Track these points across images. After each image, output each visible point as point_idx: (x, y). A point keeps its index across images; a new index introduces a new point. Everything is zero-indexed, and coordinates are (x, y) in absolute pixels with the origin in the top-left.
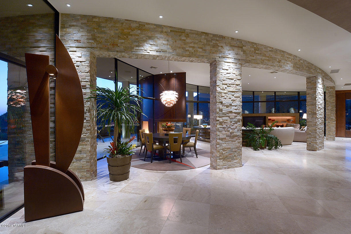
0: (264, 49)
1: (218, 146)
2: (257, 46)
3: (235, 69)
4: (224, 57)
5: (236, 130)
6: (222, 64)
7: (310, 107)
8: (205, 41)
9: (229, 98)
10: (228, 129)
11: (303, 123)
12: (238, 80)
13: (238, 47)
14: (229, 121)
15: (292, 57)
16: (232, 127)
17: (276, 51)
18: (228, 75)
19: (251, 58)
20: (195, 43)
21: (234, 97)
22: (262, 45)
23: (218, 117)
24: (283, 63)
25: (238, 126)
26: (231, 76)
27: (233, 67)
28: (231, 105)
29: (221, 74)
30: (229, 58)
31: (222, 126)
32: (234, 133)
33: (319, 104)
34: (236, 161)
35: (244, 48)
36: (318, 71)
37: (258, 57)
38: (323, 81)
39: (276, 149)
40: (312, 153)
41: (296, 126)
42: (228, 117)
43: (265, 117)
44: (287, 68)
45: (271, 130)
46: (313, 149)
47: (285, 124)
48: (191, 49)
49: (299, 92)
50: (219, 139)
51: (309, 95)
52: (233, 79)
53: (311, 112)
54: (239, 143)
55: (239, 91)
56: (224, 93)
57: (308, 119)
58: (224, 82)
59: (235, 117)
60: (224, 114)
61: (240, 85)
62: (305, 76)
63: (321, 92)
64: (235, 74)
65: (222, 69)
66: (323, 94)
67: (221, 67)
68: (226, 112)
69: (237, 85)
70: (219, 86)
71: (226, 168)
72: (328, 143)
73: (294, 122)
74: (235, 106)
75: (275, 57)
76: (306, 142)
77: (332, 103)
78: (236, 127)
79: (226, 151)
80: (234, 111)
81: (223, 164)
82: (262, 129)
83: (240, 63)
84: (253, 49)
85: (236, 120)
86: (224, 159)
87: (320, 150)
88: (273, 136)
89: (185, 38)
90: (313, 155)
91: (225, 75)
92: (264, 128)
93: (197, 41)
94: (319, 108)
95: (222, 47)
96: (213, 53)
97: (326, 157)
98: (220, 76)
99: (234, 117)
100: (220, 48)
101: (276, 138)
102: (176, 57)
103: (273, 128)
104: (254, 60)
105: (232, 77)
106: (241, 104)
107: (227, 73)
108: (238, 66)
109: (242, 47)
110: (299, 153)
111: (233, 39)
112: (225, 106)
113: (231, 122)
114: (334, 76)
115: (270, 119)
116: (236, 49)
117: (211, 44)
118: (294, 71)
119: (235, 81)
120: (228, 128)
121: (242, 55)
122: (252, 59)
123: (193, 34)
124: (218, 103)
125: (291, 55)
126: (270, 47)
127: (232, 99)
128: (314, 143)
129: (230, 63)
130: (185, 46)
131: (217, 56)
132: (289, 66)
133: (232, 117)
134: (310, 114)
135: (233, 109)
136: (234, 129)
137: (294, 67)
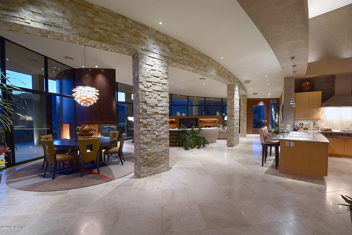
0: (191, 51)
1: (141, 151)
2: (184, 46)
3: (161, 66)
4: (148, 51)
5: (163, 133)
6: (145, 59)
7: (230, 110)
8: (123, 27)
9: (155, 98)
10: (153, 132)
11: (224, 124)
12: (164, 78)
13: (165, 43)
14: (154, 123)
15: (216, 65)
16: (158, 130)
17: (202, 55)
18: (153, 72)
19: (177, 57)
20: (108, 25)
21: (161, 97)
22: (190, 46)
23: (142, 118)
24: (209, 68)
25: (164, 128)
26: (156, 73)
27: (159, 64)
28: (156, 105)
29: (145, 69)
30: (154, 53)
31: (147, 128)
32: (160, 135)
33: (236, 108)
34: (162, 165)
35: (171, 45)
36: (236, 80)
37: (185, 58)
38: (239, 89)
39: (204, 147)
40: (231, 148)
41: (220, 126)
42: (153, 118)
43: (197, 119)
44: (212, 74)
45: (200, 130)
46: (231, 145)
47: (212, 125)
48: (101, 32)
49: (222, 99)
50: (144, 143)
51: (228, 100)
52: (159, 77)
53: (230, 114)
54: (165, 146)
55: (166, 91)
56: (149, 92)
57: (228, 120)
58: (148, 79)
59: (162, 118)
60: (149, 116)
61: (166, 84)
62: (226, 83)
63: (237, 98)
64: (161, 72)
65: (146, 64)
66: (239, 100)
67: (144, 61)
68: (151, 113)
69: (164, 84)
70: (142, 83)
71: (151, 175)
72: (242, 139)
73: (219, 123)
74: (162, 107)
75: (201, 61)
76: (226, 139)
77: (245, 108)
78: (163, 129)
79: (151, 156)
80: (160, 112)
81: (148, 171)
82: (193, 130)
83: (167, 61)
84: (180, 49)
85: (162, 121)
86: (149, 165)
87: (236, 145)
88: (201, 135)
89: (93, 16)
90: (231, 151)
91: (149, 72)
92: (194, 129)
93: (111, 24)
94: (236, 111)
95: (145, 38)
96: (134, 43)
97: (240, 152)
98: (144, 72)
99: (160, 119)
100: (142, 39)
101: (204, 138)
102: (78, 38)
103: (201, 128)
104: (181, 60)
105: (158, 74)
106: (168, 105)
107: (152, 70)
108: (164, 64)
109: (168, 44)
110: (221, 149)
111: (158, 32)
112: (149, 106)
113: (157, 124)
114: (246, 85)
115: (201, 121)
116: (162, 45)
117: (130, 31)
118: (218, 78)
119: (161, 79)
120: (154, 130)
121: (169, 52)
122: (179, 59)
123: (105, 12)
124: (141, 102)
125: (215, 62)
126: (197, 51)
127: (158, 99)
128: (232, 140)
129: (155, 58)
130: (92, 26)
131: (139, 48)
132: (213, 72)
133: (158, 119)
134: (229, 116)
135: (159, 110)
136: (161, 131)
137: (217, 73)
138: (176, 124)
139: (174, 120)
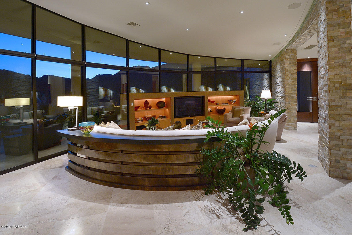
43: (204, 97)
73: (238, 103)
128: (348, 159)
138: (167, 107)
139: (163, 100)
